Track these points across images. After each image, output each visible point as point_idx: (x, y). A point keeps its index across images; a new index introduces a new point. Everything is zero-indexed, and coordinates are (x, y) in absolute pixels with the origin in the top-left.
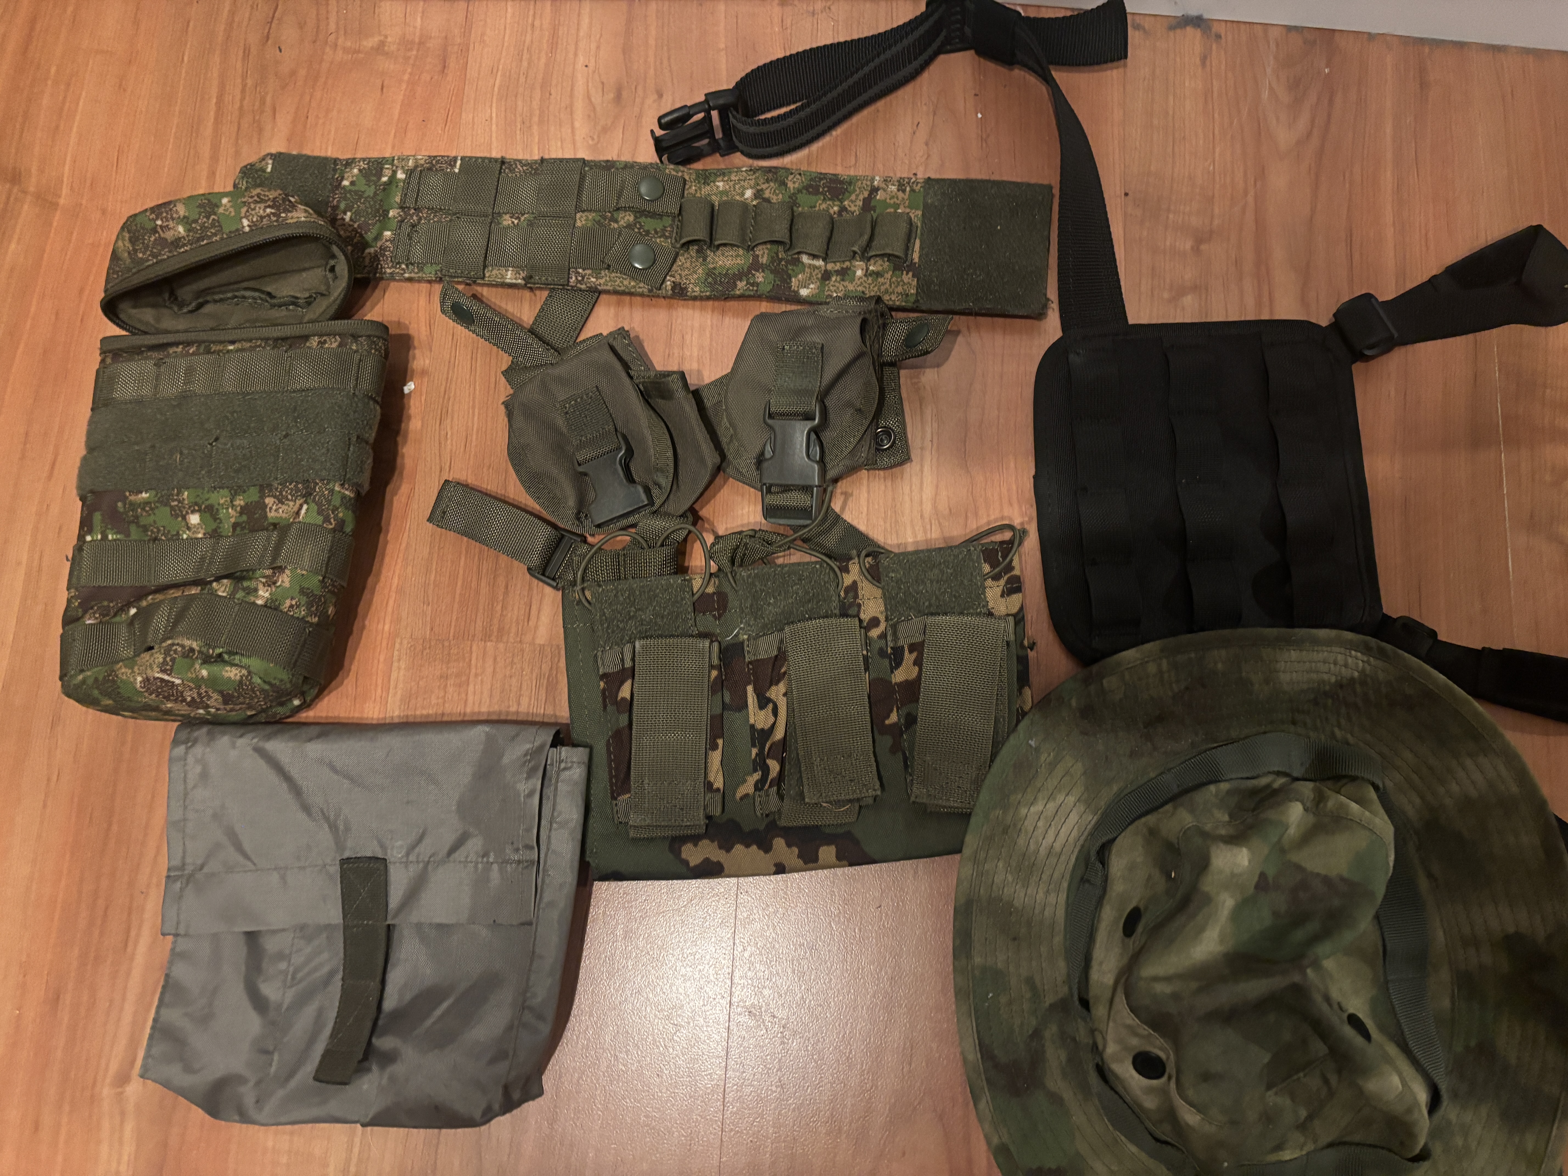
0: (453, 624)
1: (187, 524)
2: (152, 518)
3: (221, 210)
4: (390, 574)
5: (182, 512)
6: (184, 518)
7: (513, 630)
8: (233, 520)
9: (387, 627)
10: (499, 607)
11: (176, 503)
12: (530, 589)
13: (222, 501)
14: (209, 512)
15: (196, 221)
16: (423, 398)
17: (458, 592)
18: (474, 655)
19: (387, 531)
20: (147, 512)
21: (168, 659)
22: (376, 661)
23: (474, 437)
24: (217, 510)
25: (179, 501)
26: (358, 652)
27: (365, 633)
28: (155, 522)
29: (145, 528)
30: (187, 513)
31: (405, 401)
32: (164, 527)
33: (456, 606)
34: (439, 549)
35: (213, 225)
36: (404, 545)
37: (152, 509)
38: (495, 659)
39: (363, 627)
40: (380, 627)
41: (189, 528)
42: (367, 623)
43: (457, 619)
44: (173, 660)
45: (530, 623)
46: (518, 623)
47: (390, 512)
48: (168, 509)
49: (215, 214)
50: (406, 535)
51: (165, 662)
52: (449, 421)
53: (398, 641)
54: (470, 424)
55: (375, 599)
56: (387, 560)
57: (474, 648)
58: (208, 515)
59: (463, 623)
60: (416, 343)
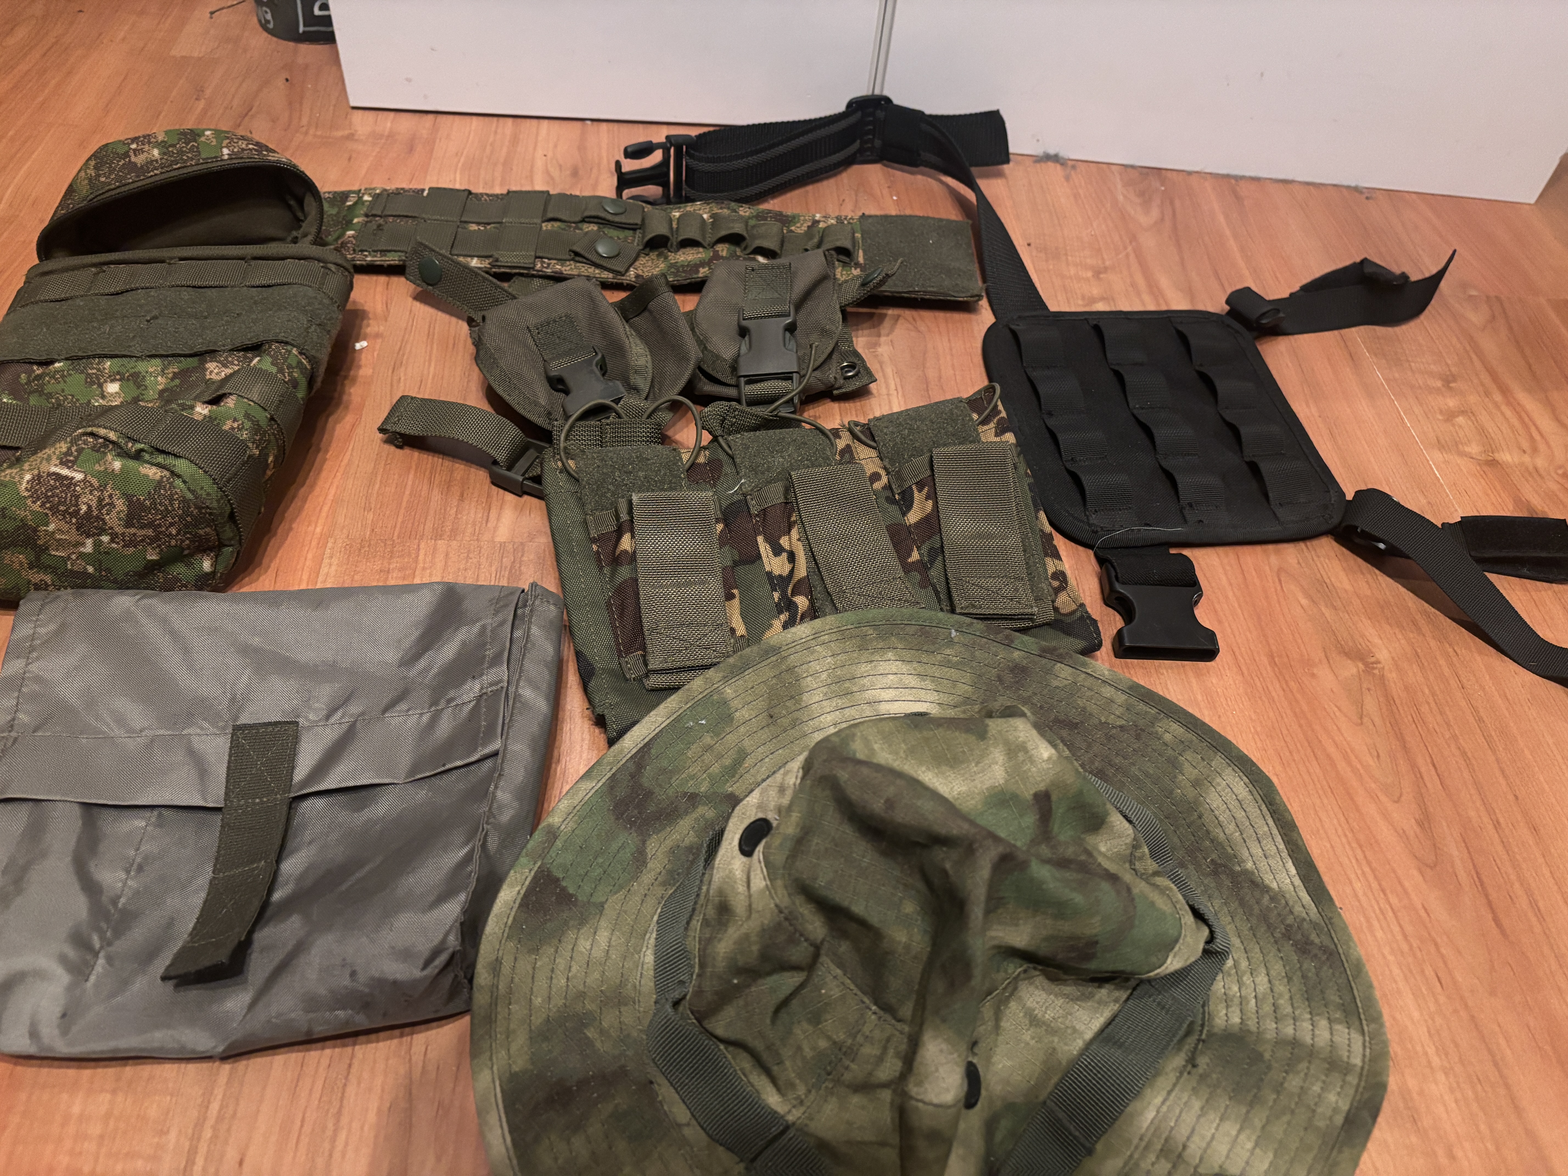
0: (398, 526)
1: (103, 391)
2: (62, 385)
3: (203, 139)
4: (327, 486)
5: (99, 379)
6: (100, 386)
7: (470, 530)
8: (160, 387)
9: (318, 530)
10: (453, 511)
11: (94, 371)
12: (489, 496)
13: (151, 370)
14: (135, 380)
15: (174, 146)
16: (376, 354)
17: (405, 499)
18: (422, 553)
19: (327, 451)
20: (56, 379)
21: (74, 449)
22: (303, 559)
23: (430, 381)
24: (144, 377)
25: (99, 370)
26: (280, 552)
27: (291, 534)
28: (63, 391)
29: (50, 396)
30: (106, 381)
31: (356, 355)
32: (73, 396)
33: (402, 511)
34: (385, 465)
35: (191, 150)
36: (345, 461)
37: (63, 376)
38: (447, 555)
39: (290, 529)
40: (311, 528)
41: (103, 397)
42: (294, 526)
43: (403, 522)
44: (80, 451)
45: (489, 525)
46: (474, 524)
47: (332, 436)
48: (83, 376)
49: (195, 141)
50: (349, 453)
51: (68, 453)
52: (403, 369)
53: (331, 540)
54: (425, 372)
55: (306, 506)
56: (324, 474)
57: (422, 545)
58: (131, 383)
59: (410, 525)
60: (371, 316)
